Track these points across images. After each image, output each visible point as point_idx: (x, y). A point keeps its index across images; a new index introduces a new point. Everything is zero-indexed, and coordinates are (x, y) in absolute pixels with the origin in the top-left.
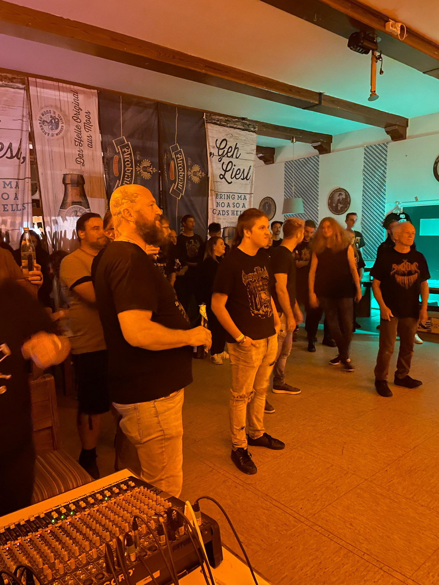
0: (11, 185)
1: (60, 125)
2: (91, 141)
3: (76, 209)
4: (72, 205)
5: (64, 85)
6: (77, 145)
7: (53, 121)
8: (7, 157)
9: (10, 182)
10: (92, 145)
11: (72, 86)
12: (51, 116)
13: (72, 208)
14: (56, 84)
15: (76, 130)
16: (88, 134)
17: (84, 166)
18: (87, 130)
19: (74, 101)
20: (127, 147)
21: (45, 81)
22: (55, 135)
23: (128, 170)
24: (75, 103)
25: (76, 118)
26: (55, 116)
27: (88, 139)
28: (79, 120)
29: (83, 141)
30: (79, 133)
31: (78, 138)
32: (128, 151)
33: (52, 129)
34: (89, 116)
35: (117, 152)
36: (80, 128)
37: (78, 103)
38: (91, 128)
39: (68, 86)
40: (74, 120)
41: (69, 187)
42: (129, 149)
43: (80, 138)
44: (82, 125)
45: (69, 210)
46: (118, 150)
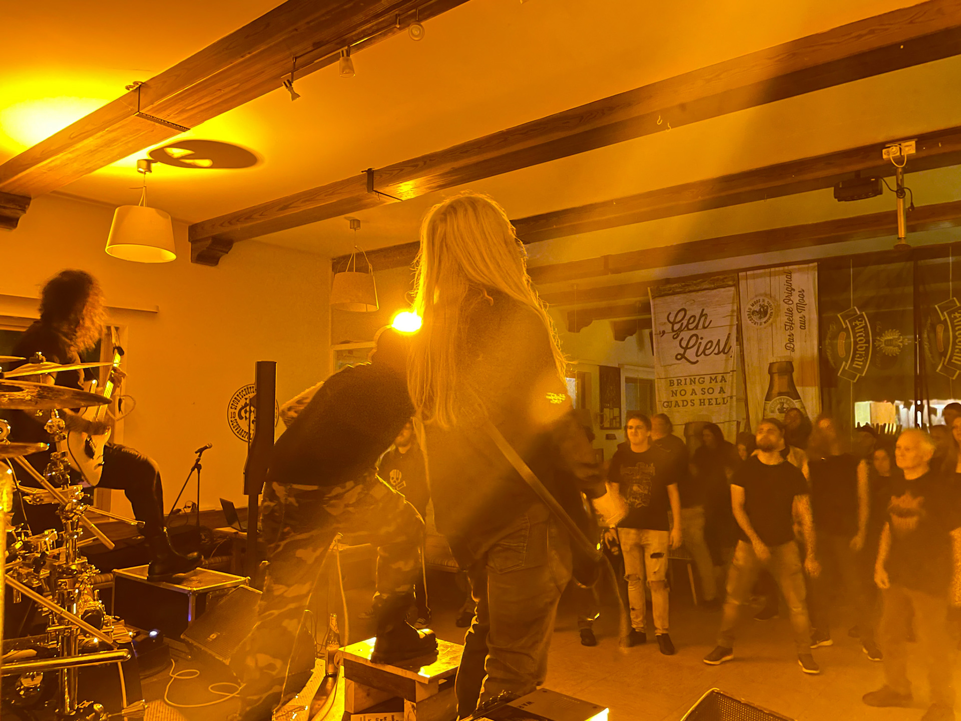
0: (716, 380)
1: (769, 312)
2: (805, 322)
3: (783, 401)
4: (778, 396)
5: (777, 269)
6: (787, 329)
7: (762, 310)
8: (715, 354)
9: (716, 378)
10: (805, 327)
11: (786, 268)
12: (760, 304)
13: (779, 399)
14: (767, 270)
15: (787, 313)
16: (800, 315)
17: (794, 351)
18: (799, 311)
19: (787, 283)
20: (860, 319)
21: (756, 272)
22: (763, 323)
23: (861, 347)
24: (787, 284)
25: (788, 300)
26: (764, 304)
27: (800, 321)
28: (791, 302)
29: (794, 324)
30: (790, 315)
31: (788, 321)
32: (860, 324)
33: (760, 318)
34: (803, 295)
35: (844, 327)
36: (791, 310)
37: (791, 284)
38: (804, 307)
39: (781, 268)
40: (786, 303)
41: (776, 377)
42: (864, 321)
43: (791, 321)
44: (794, 307)
45: (773, 402)
46: (846, 324)
